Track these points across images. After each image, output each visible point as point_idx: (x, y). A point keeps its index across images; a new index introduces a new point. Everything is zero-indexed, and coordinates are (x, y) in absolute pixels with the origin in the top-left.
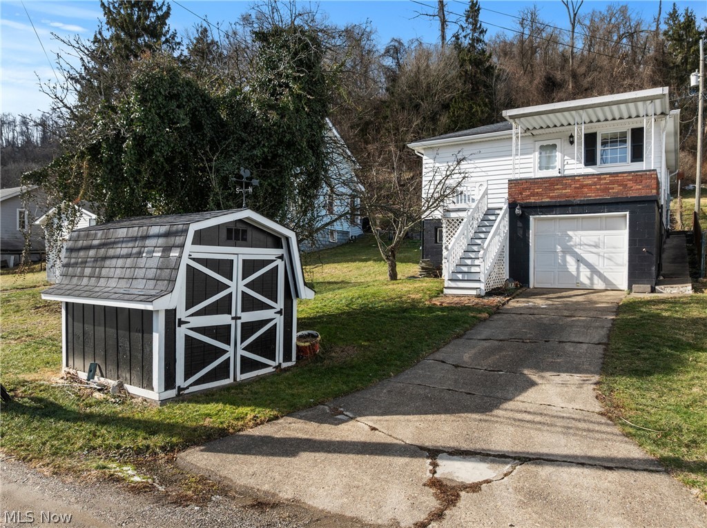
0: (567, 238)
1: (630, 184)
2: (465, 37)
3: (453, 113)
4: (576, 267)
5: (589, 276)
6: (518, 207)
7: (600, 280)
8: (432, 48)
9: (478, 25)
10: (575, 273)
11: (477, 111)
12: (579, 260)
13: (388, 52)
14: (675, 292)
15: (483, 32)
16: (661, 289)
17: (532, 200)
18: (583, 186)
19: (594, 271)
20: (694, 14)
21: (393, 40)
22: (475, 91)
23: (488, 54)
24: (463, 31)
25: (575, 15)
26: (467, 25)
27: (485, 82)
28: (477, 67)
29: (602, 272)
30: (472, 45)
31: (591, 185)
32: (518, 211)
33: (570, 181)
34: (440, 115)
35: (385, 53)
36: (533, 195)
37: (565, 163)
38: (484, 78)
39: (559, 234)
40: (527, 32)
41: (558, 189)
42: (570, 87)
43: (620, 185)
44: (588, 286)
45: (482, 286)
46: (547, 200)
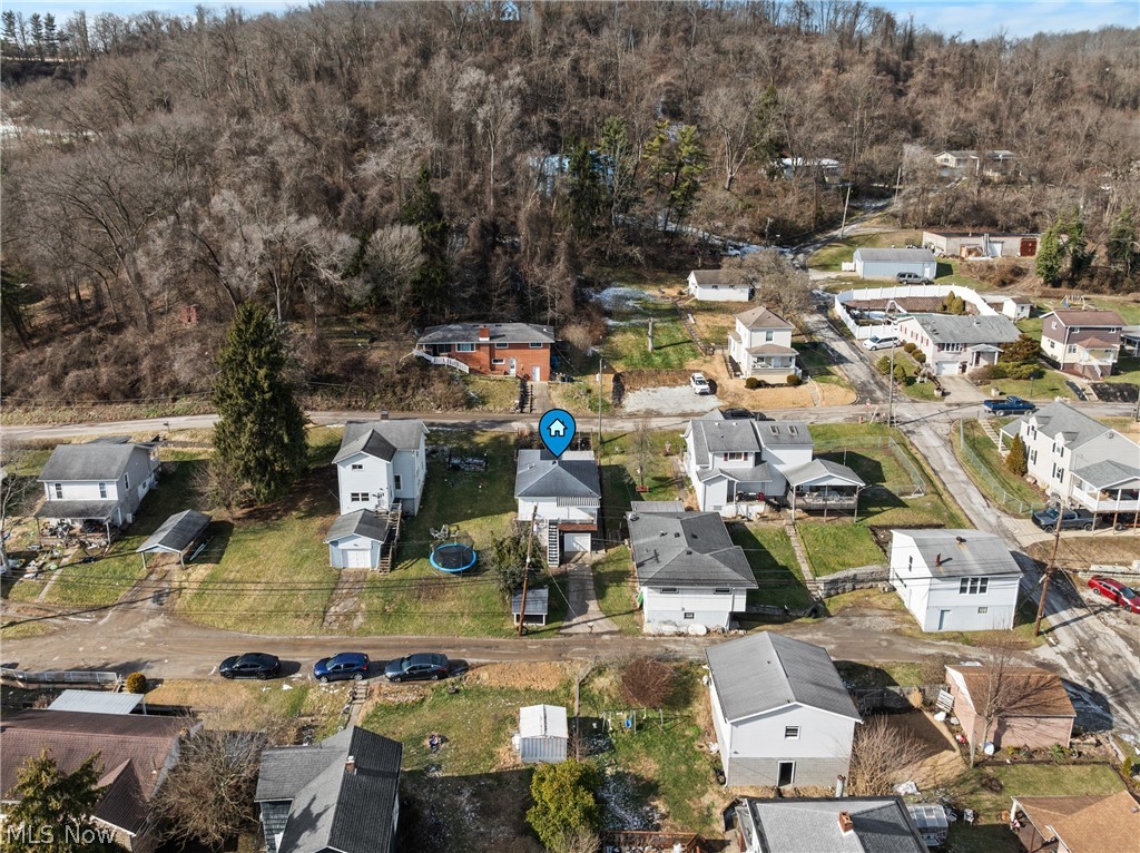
1: (591, 526)
12: (577, 544)
17: (565, 529)
44: (579, 550)
45: (558, 563)
46: (570, 530)
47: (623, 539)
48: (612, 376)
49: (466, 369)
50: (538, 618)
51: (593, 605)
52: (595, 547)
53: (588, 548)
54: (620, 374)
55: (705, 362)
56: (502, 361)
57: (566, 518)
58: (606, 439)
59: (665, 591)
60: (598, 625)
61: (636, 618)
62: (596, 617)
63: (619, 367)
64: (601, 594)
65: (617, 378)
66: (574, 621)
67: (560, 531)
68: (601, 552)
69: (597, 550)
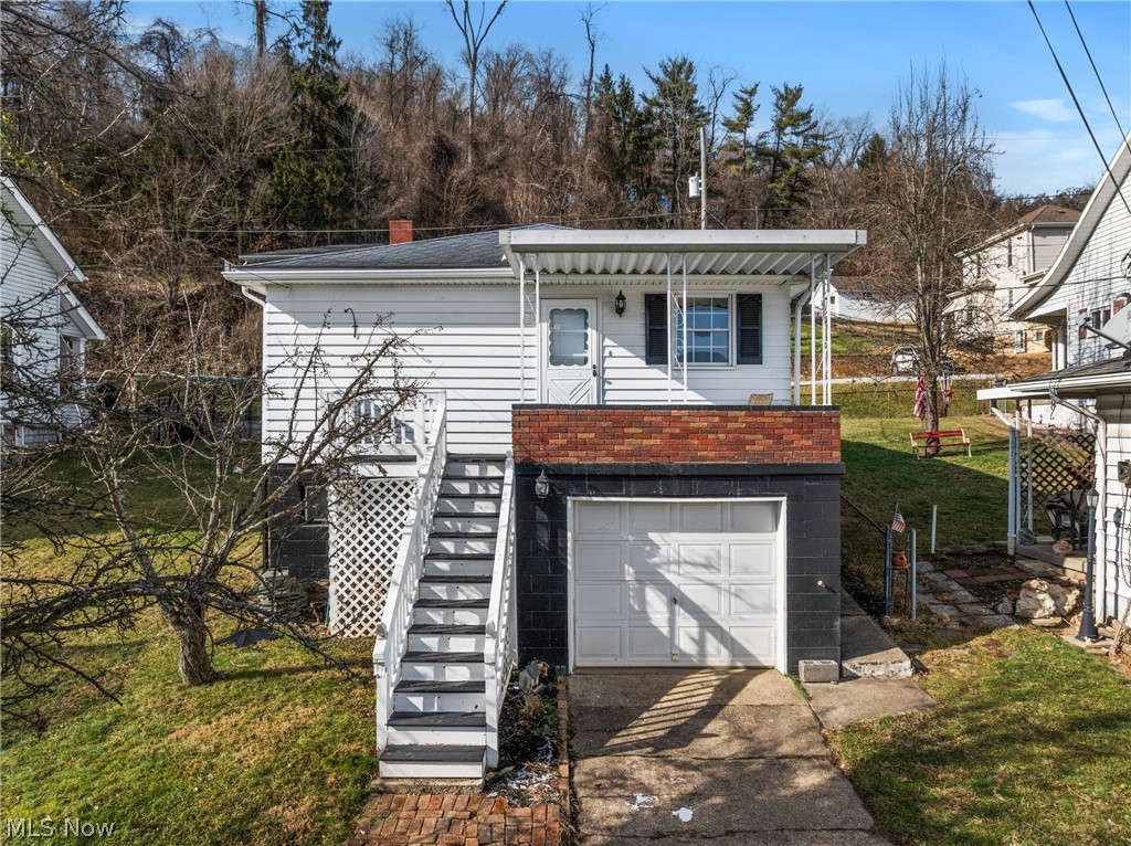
0: (648, 548)
1: (789, 435)
2: (301, 46)
3: (280, 178)
4: (667, 615)
5: (696, 636)
6: (542, 477)
7: (722, 648)
8: (239, 55)
9: (326, 31)
10: (665, 631)
11: (323, 180)
12: (675, 599)
13: (150, 43)
14: (880, 673)
15: (334, 44)
16: (854, 668)
17: (572, 459)
18: (688, 433)
19: (706, 623)
20: (631, 84)
21: (159, 22)
22: (320, 144)
23: (342, 85)
24: (299, 35)
25: (476, 49)
26: (305, 26)
27: (338, 131)
28: (324, 102)
29: (725, 627)
30: (313, 62)
31: (705, 431)
32: (542, 488)
33: (659, 419)
34: (255, 178)
35: (142, 44)
36: (575, 445)
37: (606, 354)
38: (335, 123)
39: (630, 538)
40: (399, 62)
41: (632, 436)
42: (470, 161)
43: (768, 437)
44: (696, 662)
45: (490, 740)
46: (609, 460)
52: (825, 618)
67: (528, 471)
68: (880, 672)
69: (844, 657)
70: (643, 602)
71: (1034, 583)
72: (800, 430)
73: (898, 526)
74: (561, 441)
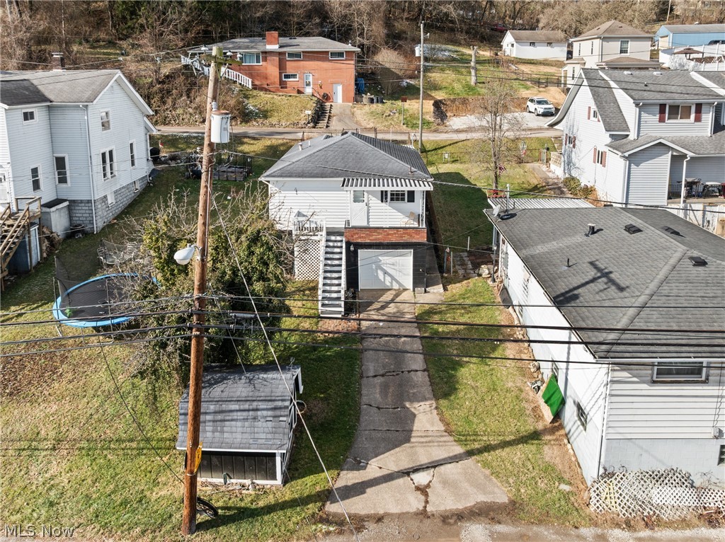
0: (379, 260)
1: (414, 235)
4: (383, 277)
5: (390, 281)
6: (352, 245)
7: (397, 284)
10: (383, 280)
12: (385, 273)
16: (429, 290)
17: (359, 241)
18: (388, 234)
19: (393, 278)
29: (398, 279)
31: (392, 234)
32: (352, 249)
33: (382, 231)
37: (370, 199)
41: (375, 235)
43: (408, 235)
44: (390, 288)
45: (342, 309)
46: (369, 241)
47: (476, 266)
48: (432, 102)
49: (248, 82)
50: (259, 463)
51: (425, 416)
52: (422, 278)
53: (408, 282)
54: (440, 101)
55: (540, 92)
56: (294, 76)
57: (363, 223)
58: (428, 147)
59: (666, 374)
60: (445, 483)
61: (550, 453)
62: (439, 453)
63: (440, 95)
64: (444, 387)
65: (437, 104)
66: (374, 468)
67: (348, 244)
68: (435, 291)
69: (427, 287)
70: (377, 273)
71: (483, 266)
72: (416, 234)
73: (448, 250)
74: (357, 236)
